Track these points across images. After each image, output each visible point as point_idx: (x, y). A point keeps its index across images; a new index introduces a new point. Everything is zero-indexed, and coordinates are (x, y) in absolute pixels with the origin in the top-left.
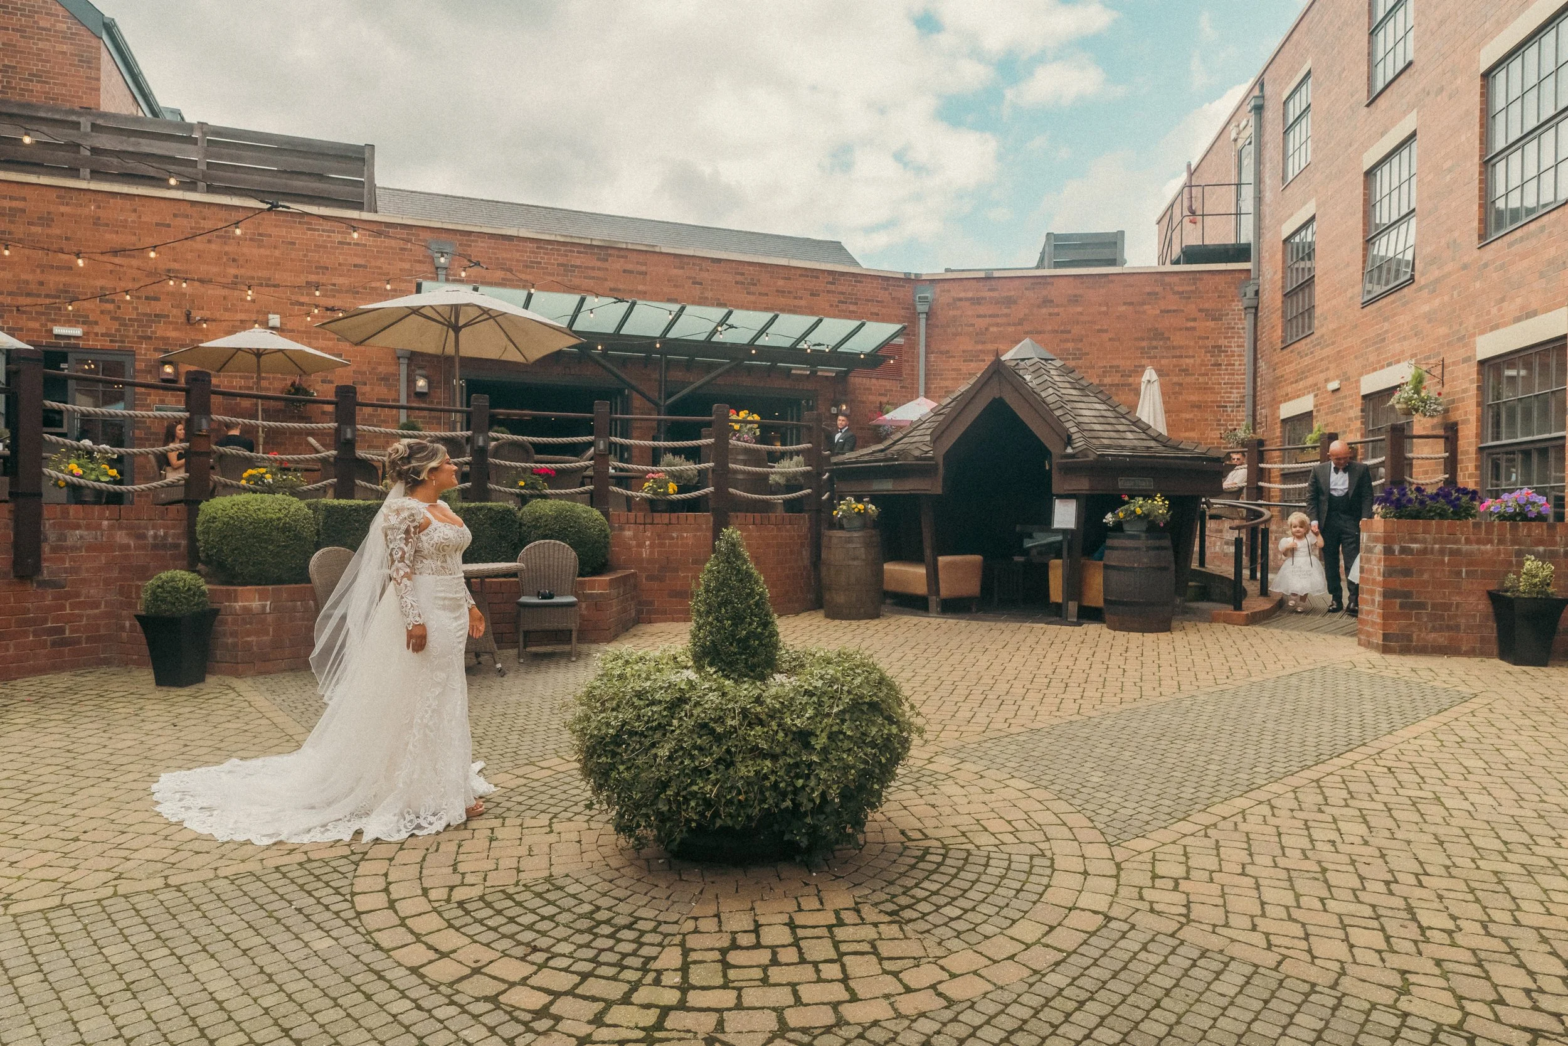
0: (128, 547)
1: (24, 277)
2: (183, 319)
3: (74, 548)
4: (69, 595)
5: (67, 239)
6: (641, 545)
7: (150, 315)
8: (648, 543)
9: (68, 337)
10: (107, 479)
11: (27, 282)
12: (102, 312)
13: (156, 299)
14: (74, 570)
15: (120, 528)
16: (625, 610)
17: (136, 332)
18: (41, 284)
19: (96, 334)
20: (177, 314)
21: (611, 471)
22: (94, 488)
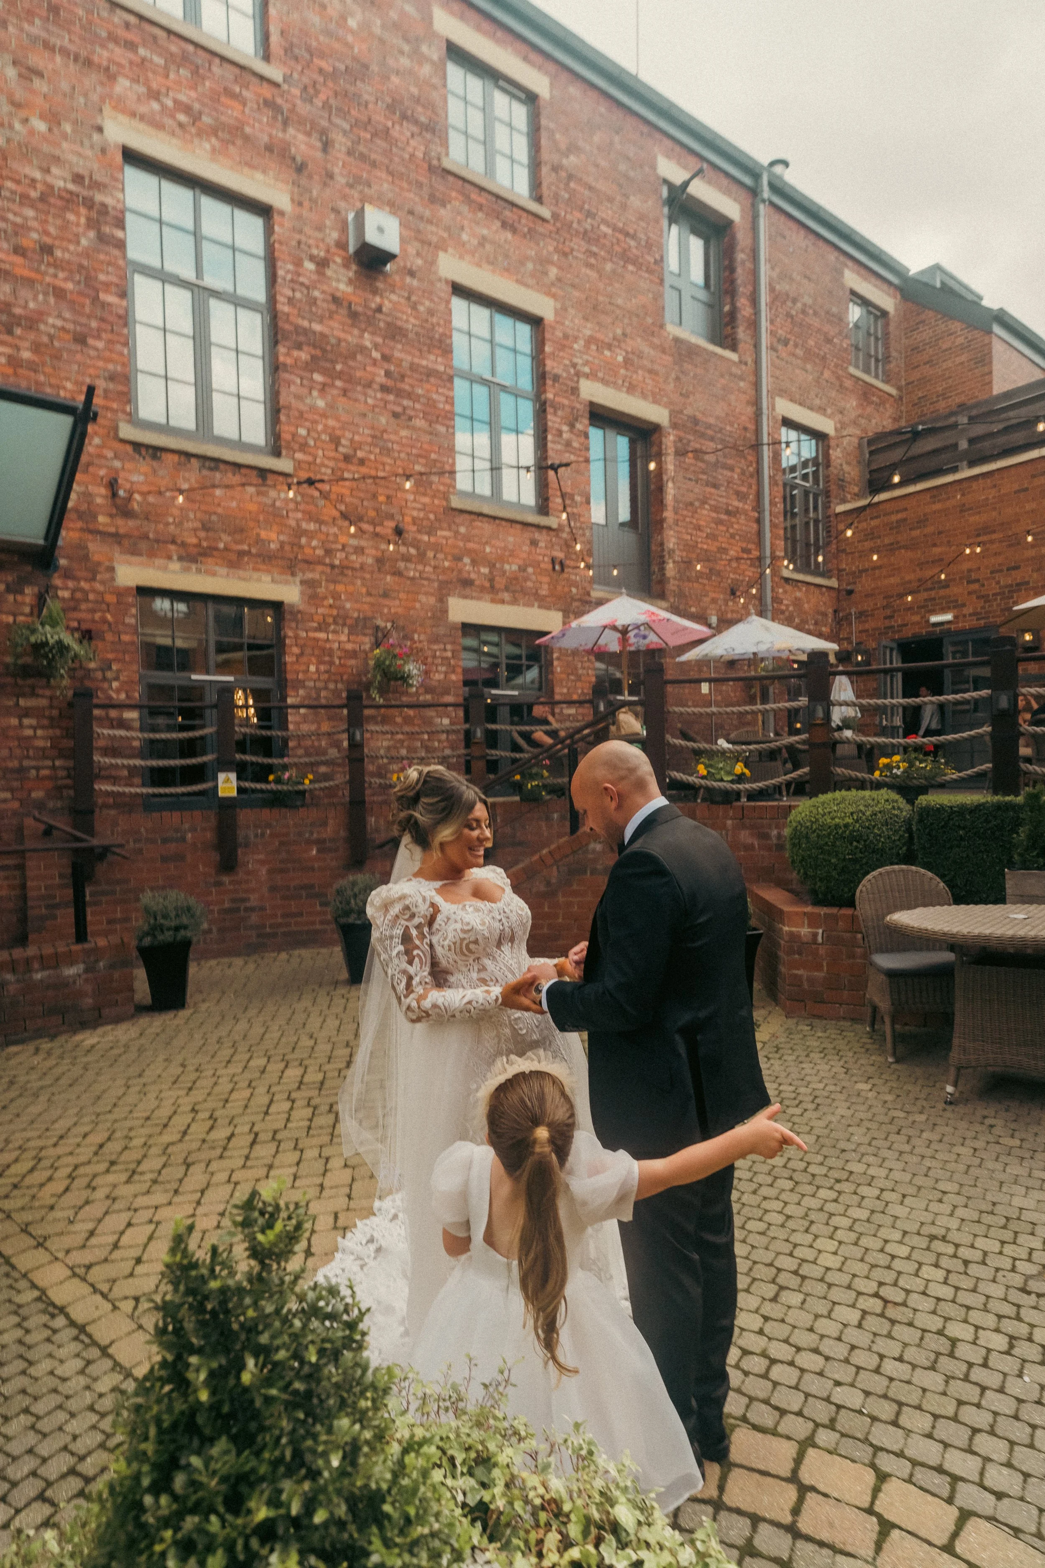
1: (908, 578)
5: (940, 533)
9: (941, 624)
11: (910, 582)
12: (971, 593)
13: (1016, 568)
17: (998, 605)
19: (966, 616)
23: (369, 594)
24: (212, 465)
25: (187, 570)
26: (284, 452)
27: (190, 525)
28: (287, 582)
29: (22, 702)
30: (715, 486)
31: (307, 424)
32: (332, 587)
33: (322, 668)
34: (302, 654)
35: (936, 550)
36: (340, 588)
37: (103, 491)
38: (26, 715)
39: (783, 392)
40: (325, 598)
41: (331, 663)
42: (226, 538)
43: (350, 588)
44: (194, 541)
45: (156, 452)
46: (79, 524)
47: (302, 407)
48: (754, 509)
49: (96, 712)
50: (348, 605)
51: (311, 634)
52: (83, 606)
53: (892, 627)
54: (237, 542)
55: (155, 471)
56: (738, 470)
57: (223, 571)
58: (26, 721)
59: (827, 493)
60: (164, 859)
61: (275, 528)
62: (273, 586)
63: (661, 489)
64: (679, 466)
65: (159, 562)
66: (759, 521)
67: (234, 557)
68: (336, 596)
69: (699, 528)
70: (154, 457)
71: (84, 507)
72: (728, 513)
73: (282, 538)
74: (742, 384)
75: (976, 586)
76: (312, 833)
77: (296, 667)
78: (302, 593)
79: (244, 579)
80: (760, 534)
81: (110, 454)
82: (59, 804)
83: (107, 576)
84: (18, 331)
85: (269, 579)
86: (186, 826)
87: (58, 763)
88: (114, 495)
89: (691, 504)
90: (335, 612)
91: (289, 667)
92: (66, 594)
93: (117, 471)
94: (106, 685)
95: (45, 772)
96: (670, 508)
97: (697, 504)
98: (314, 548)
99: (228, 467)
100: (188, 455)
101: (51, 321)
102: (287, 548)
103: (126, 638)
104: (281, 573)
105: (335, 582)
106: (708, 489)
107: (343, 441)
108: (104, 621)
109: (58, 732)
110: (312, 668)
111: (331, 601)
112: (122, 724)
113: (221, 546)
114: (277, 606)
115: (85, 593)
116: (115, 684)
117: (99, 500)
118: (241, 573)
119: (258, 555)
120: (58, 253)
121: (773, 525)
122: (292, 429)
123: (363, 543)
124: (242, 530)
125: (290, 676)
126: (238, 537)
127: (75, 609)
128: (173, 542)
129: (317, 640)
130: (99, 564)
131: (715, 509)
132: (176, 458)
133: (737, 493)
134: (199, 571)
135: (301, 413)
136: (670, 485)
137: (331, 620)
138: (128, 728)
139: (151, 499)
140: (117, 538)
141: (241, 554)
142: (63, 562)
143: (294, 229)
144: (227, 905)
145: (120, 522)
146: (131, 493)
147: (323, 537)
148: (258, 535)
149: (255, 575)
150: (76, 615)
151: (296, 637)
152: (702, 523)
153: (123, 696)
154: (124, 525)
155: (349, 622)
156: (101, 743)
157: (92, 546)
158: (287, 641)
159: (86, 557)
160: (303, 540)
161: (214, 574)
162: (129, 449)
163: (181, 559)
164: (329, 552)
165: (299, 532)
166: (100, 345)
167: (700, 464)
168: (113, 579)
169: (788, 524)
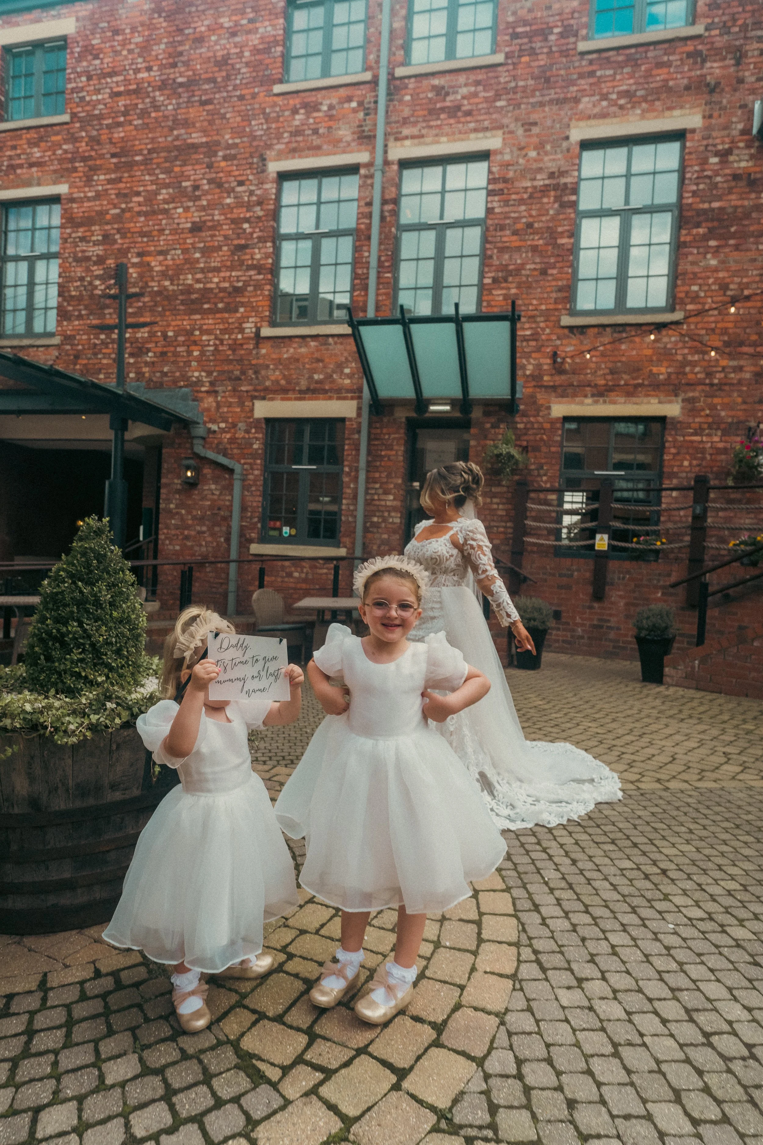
23: (744, 402)
24: (621, 329)
25: (596, 402)
26: (677, 307)
27: (602, 372)
28: (670, 402)
29: (493, 489)
31: (700, 281)
32: (709, 400)
33: (695, 462)
34: (678, 453)
36: (716, 400)
37: (548, 361)
38: (495, 497)
40: (703, 410)
41: (703, 459)
42: (625, 377)
43: (726, 400)
44: (603, 382)
45: (582, 329)
46: (533, 383)
47: (696, 269)
49: (532, 495)
50: (723, 414)
51: (687, 438)
52: (531, 432)
54: (634, 379)
55: (581, 343)
57: (622, 400)
58: (495, 500)
60: (560, 587)
61: (665, 364)
62: (660, 406)
65: (577, 399)
67: (631, 389)
68: (713, 407)
70: (582, 333)
71: (536, 373)
73: (669, 370)
76: (659, 581)
77: (672, 463)
78: (683, 408)
79: (637, 404)
81: (554, 337)
82: (507, 548)
83: (546, 412)
84: (510, 279)
85: (657, 401)
86: (574, 567)
87: (509, 524)
88: (555, 362)
90: (710, 420)
91: (666, 463)
92: (520, 426)
93: (557, 347)
94: (539, 479)
95: (502, 529)
98: (696, 374)
99: (632, 328)
100: (604, 326)
101: (528, 267)
102: (673, 377)
103: (553, 449)
104: (667, 396)
105: (712, 396)
107: (732, 286)
108: (542, 439)
109: (510, 506)
110: (686, 463)
111: (708, 412)
112: (547, 503)
113: (622, 383)
114: (662, 420)
115: (532, 423)
116: (544, 478)
117: (545, 367)
118: (634, 399)
119: (650, 385)
120: (536, 225)
122: (686, 288)
123: (742, 363)
124: (639, 370)
125: (666, 470)
126: (635, 375)
127: (526, 434)
128: (589, 386)
129: (692, 442)
130: (542, 405)
132: (596, 330)
134: (605, 402)
135: (694, 274)
137: (706, 426)
138: (549, 505)
139: (577, 360)
140: (554, 388)
141: (637, 386)
142: (522, 407)
143: (704, 138)
144: (595, 622)
145: (557, 378)
146: (564, 359)
147: (705, 364)
148: (651, 371)
149: (645, 400)
150: (525, 438)
151: (675, 441)
153: (548, 485)
154: (559, 379)
155: (723, 426)
156: (533, 514)
157: (539, 396)
158: (667, 445)
159: (535, 403)
160: (688, 369)
161: (615, 403)
162: (566, 331)
163: (593, 396)
164: (709, 374)
165: (685, 363)
166: (555, 272)
168: (549, 414)
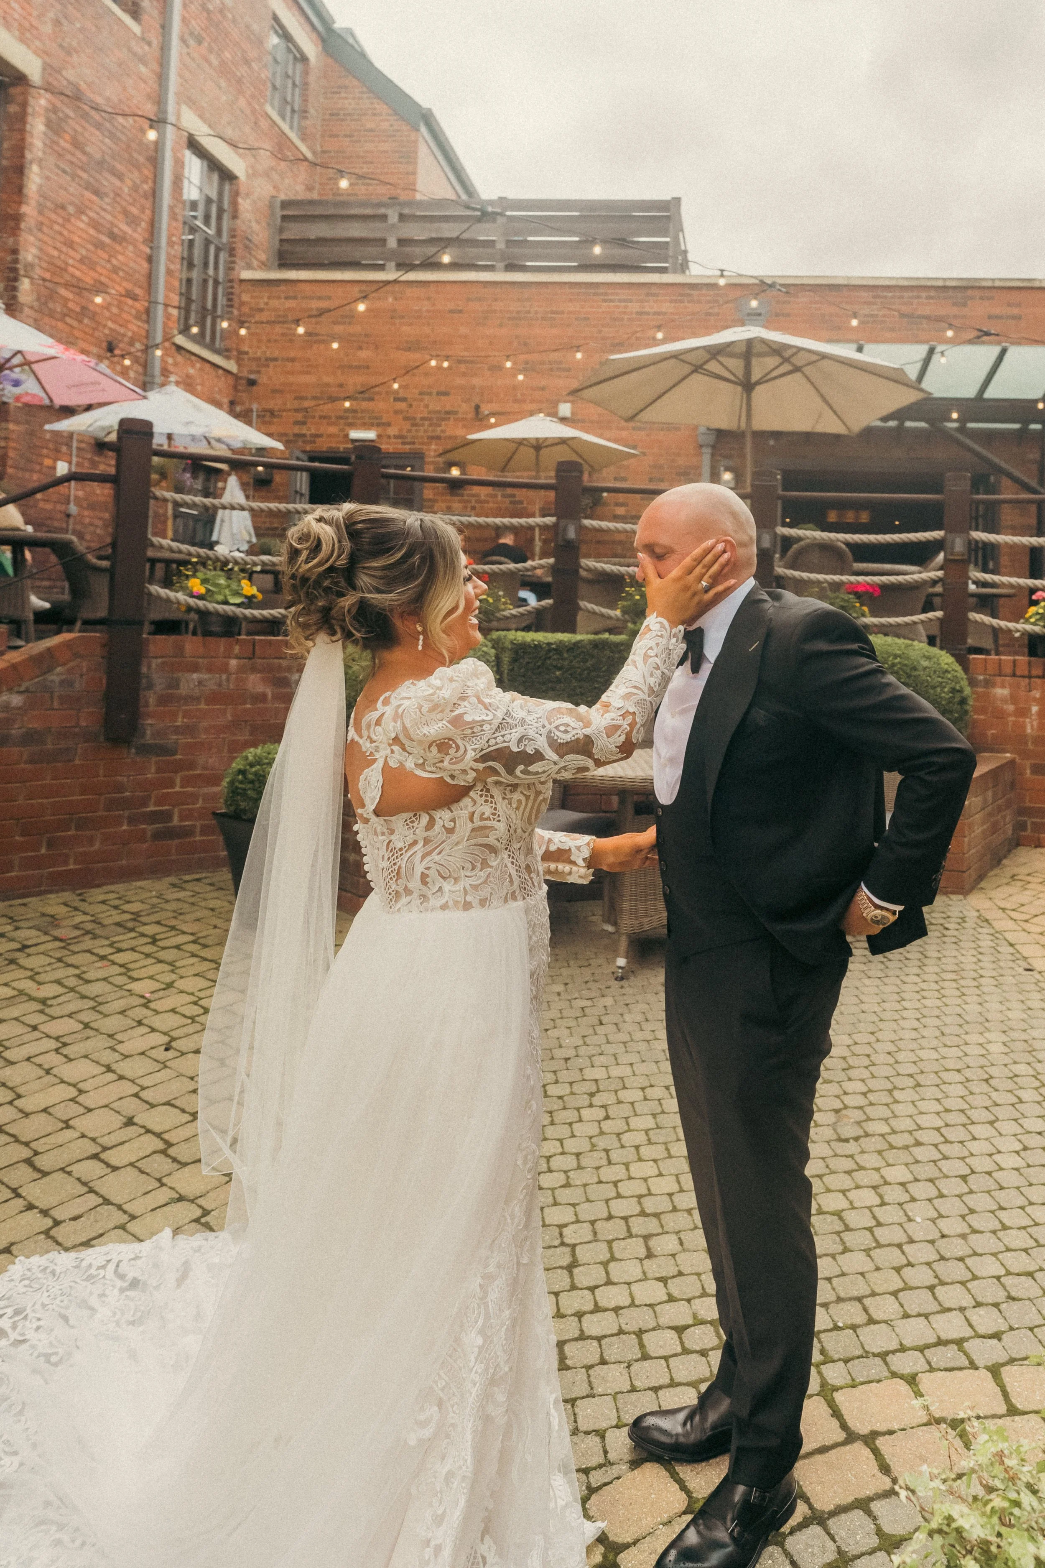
0: (262, 698)
1: (327, 379)
2: (471, 415)
3: (190, 699)
4: (178, 767)
5: (366, 335)
6: (1023, 712)
7: (439, 412)
8: (1035, 709)
9: (363, 441)
10: (238, 600)
11: (328, 385)
12: (396, 412)
13: (446, 394)
14: (189, 730)
15: (253, 669)
16: (995, 828)
17: (426, 431)
18: (341, 386)
19: (389, 437)
20: (466, 409)
21: (972, 587)
22: (217, 614)
30: (97, 193)
35: (363, 354)
39: (191, 103)
48: (145, 242)
53: (304, 435)
56: (129, 183)
59: (232, 252)
63: (20, 170)
64: (51, 146)
66: (150, 259)
69: (71, 244)
72: (112, 236)
74: (143, 69)
75: (402, 406)
80: (150, 279)
89: (63, 207)
96: (33, 203)
97: (71, 209)
106: (88, 194)
121: (169, 272)
131: (95, 224)
133: (126, 213)
136: (35, 168)
152: (77, 239)
167: (78, 154)
169: (184, 277)
